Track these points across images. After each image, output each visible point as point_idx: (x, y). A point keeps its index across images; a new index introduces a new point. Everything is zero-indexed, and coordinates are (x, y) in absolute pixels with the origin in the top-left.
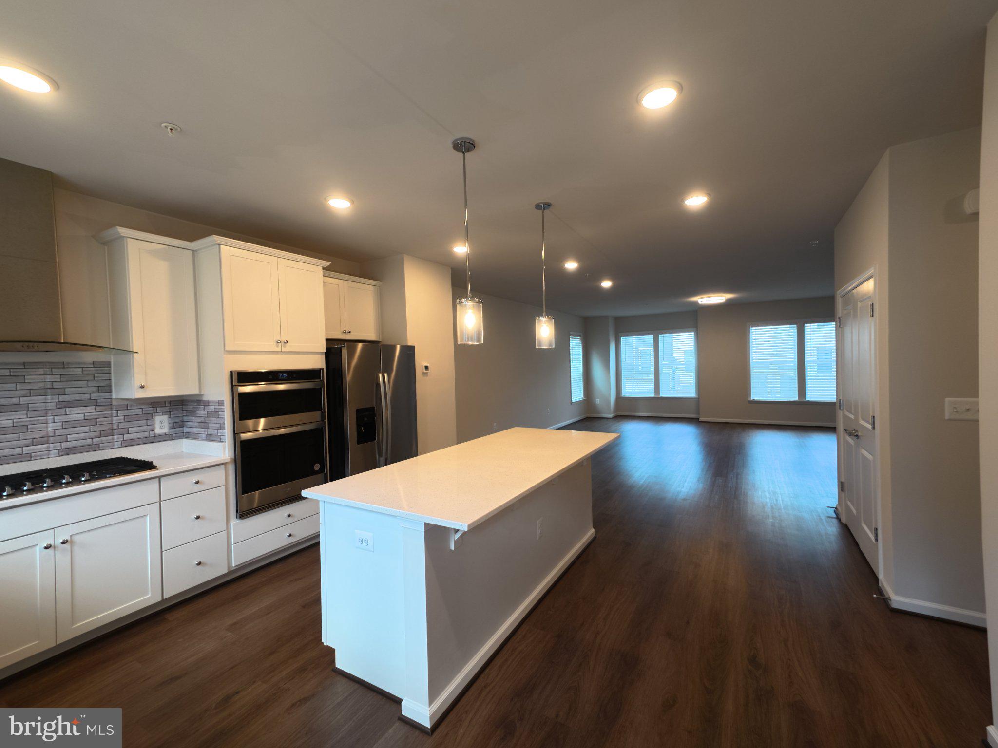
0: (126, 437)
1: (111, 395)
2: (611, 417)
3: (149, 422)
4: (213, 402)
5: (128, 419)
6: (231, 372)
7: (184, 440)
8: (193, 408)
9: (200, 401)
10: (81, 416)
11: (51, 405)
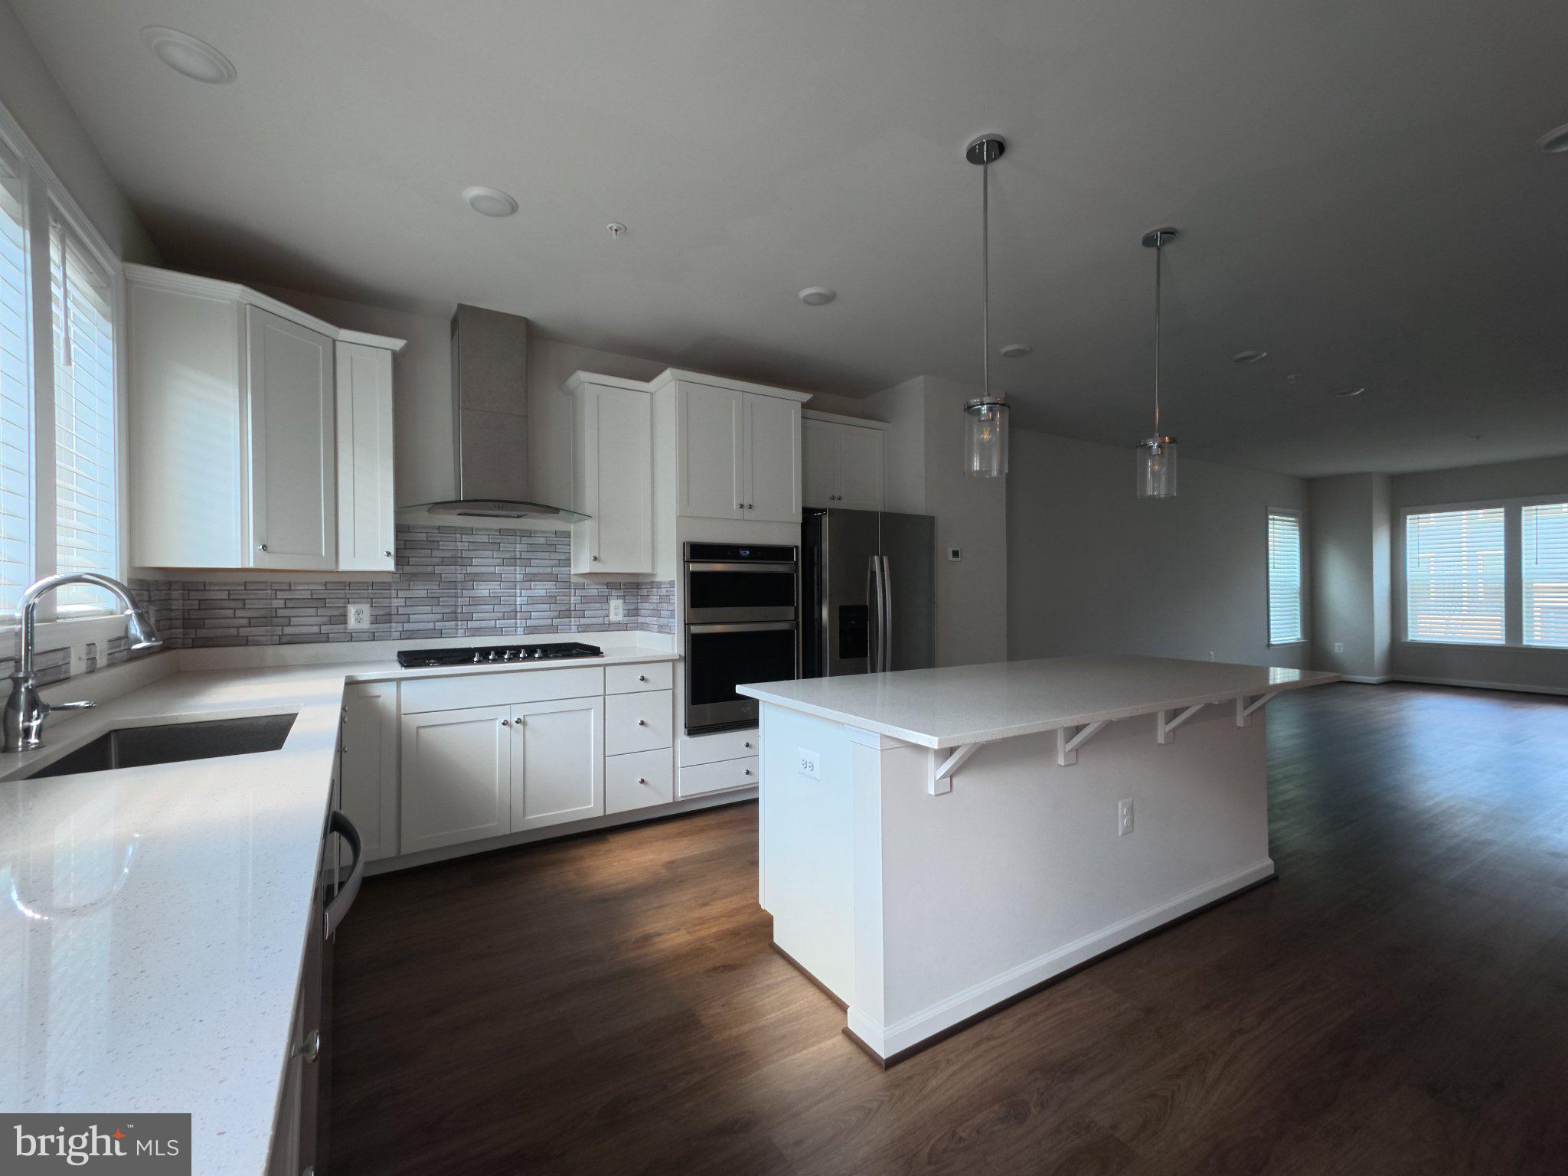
0: (583, 621)
1: (570, 571)
2: (1376, 683)
3: (604, 606)
4: (665, 583)
5: (586, 600)
6: (684, 543)
7: (637, 632)
8: (647, 592)
9: (653, 582)
10: (542, 592)
11: (519, 577)
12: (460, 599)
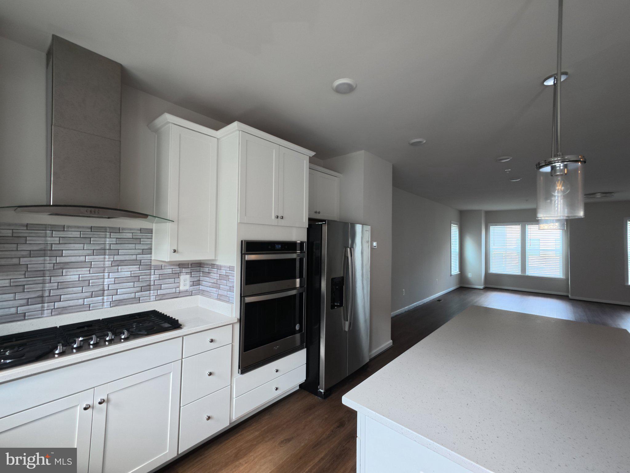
0: (160, 292)
1: (151, 257)
2: (482, 288)
3: (177, 280)
4: (225, 267)
5: (162, 277)
6: (242, 241)
7: (199, 296)
8: (209, 270)
9: (215, 264)
10: (128, 274)
11: (108, 264)
12: (47, 285)
